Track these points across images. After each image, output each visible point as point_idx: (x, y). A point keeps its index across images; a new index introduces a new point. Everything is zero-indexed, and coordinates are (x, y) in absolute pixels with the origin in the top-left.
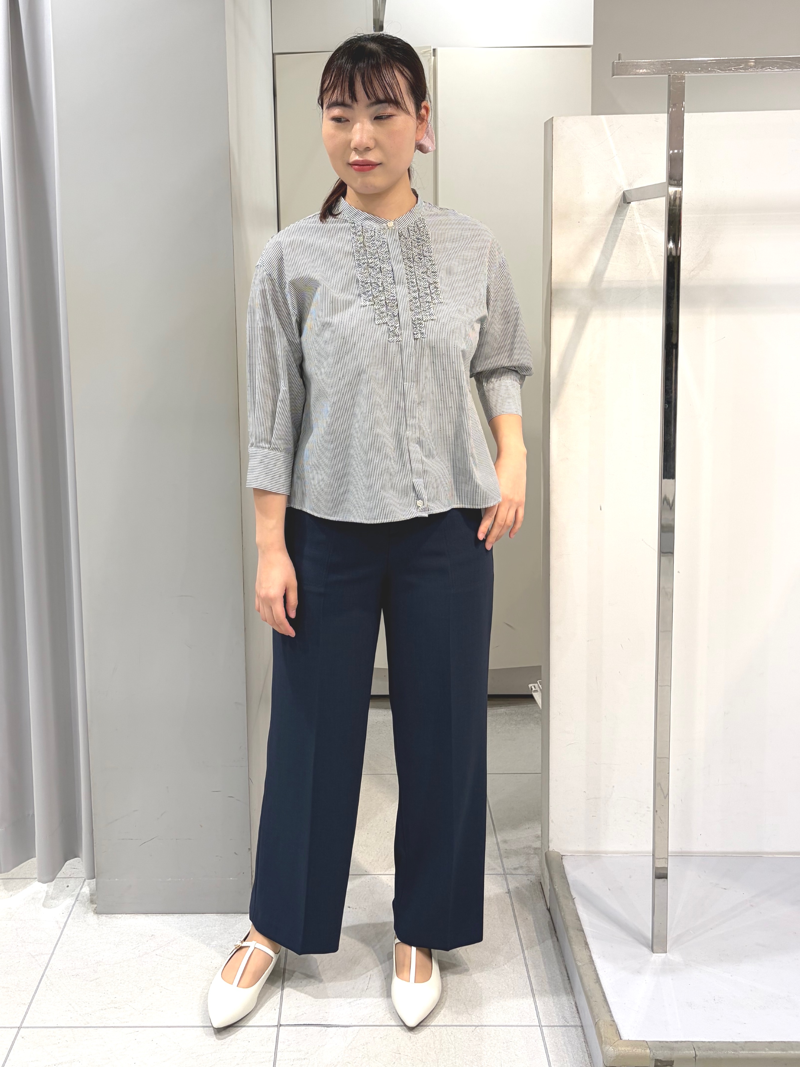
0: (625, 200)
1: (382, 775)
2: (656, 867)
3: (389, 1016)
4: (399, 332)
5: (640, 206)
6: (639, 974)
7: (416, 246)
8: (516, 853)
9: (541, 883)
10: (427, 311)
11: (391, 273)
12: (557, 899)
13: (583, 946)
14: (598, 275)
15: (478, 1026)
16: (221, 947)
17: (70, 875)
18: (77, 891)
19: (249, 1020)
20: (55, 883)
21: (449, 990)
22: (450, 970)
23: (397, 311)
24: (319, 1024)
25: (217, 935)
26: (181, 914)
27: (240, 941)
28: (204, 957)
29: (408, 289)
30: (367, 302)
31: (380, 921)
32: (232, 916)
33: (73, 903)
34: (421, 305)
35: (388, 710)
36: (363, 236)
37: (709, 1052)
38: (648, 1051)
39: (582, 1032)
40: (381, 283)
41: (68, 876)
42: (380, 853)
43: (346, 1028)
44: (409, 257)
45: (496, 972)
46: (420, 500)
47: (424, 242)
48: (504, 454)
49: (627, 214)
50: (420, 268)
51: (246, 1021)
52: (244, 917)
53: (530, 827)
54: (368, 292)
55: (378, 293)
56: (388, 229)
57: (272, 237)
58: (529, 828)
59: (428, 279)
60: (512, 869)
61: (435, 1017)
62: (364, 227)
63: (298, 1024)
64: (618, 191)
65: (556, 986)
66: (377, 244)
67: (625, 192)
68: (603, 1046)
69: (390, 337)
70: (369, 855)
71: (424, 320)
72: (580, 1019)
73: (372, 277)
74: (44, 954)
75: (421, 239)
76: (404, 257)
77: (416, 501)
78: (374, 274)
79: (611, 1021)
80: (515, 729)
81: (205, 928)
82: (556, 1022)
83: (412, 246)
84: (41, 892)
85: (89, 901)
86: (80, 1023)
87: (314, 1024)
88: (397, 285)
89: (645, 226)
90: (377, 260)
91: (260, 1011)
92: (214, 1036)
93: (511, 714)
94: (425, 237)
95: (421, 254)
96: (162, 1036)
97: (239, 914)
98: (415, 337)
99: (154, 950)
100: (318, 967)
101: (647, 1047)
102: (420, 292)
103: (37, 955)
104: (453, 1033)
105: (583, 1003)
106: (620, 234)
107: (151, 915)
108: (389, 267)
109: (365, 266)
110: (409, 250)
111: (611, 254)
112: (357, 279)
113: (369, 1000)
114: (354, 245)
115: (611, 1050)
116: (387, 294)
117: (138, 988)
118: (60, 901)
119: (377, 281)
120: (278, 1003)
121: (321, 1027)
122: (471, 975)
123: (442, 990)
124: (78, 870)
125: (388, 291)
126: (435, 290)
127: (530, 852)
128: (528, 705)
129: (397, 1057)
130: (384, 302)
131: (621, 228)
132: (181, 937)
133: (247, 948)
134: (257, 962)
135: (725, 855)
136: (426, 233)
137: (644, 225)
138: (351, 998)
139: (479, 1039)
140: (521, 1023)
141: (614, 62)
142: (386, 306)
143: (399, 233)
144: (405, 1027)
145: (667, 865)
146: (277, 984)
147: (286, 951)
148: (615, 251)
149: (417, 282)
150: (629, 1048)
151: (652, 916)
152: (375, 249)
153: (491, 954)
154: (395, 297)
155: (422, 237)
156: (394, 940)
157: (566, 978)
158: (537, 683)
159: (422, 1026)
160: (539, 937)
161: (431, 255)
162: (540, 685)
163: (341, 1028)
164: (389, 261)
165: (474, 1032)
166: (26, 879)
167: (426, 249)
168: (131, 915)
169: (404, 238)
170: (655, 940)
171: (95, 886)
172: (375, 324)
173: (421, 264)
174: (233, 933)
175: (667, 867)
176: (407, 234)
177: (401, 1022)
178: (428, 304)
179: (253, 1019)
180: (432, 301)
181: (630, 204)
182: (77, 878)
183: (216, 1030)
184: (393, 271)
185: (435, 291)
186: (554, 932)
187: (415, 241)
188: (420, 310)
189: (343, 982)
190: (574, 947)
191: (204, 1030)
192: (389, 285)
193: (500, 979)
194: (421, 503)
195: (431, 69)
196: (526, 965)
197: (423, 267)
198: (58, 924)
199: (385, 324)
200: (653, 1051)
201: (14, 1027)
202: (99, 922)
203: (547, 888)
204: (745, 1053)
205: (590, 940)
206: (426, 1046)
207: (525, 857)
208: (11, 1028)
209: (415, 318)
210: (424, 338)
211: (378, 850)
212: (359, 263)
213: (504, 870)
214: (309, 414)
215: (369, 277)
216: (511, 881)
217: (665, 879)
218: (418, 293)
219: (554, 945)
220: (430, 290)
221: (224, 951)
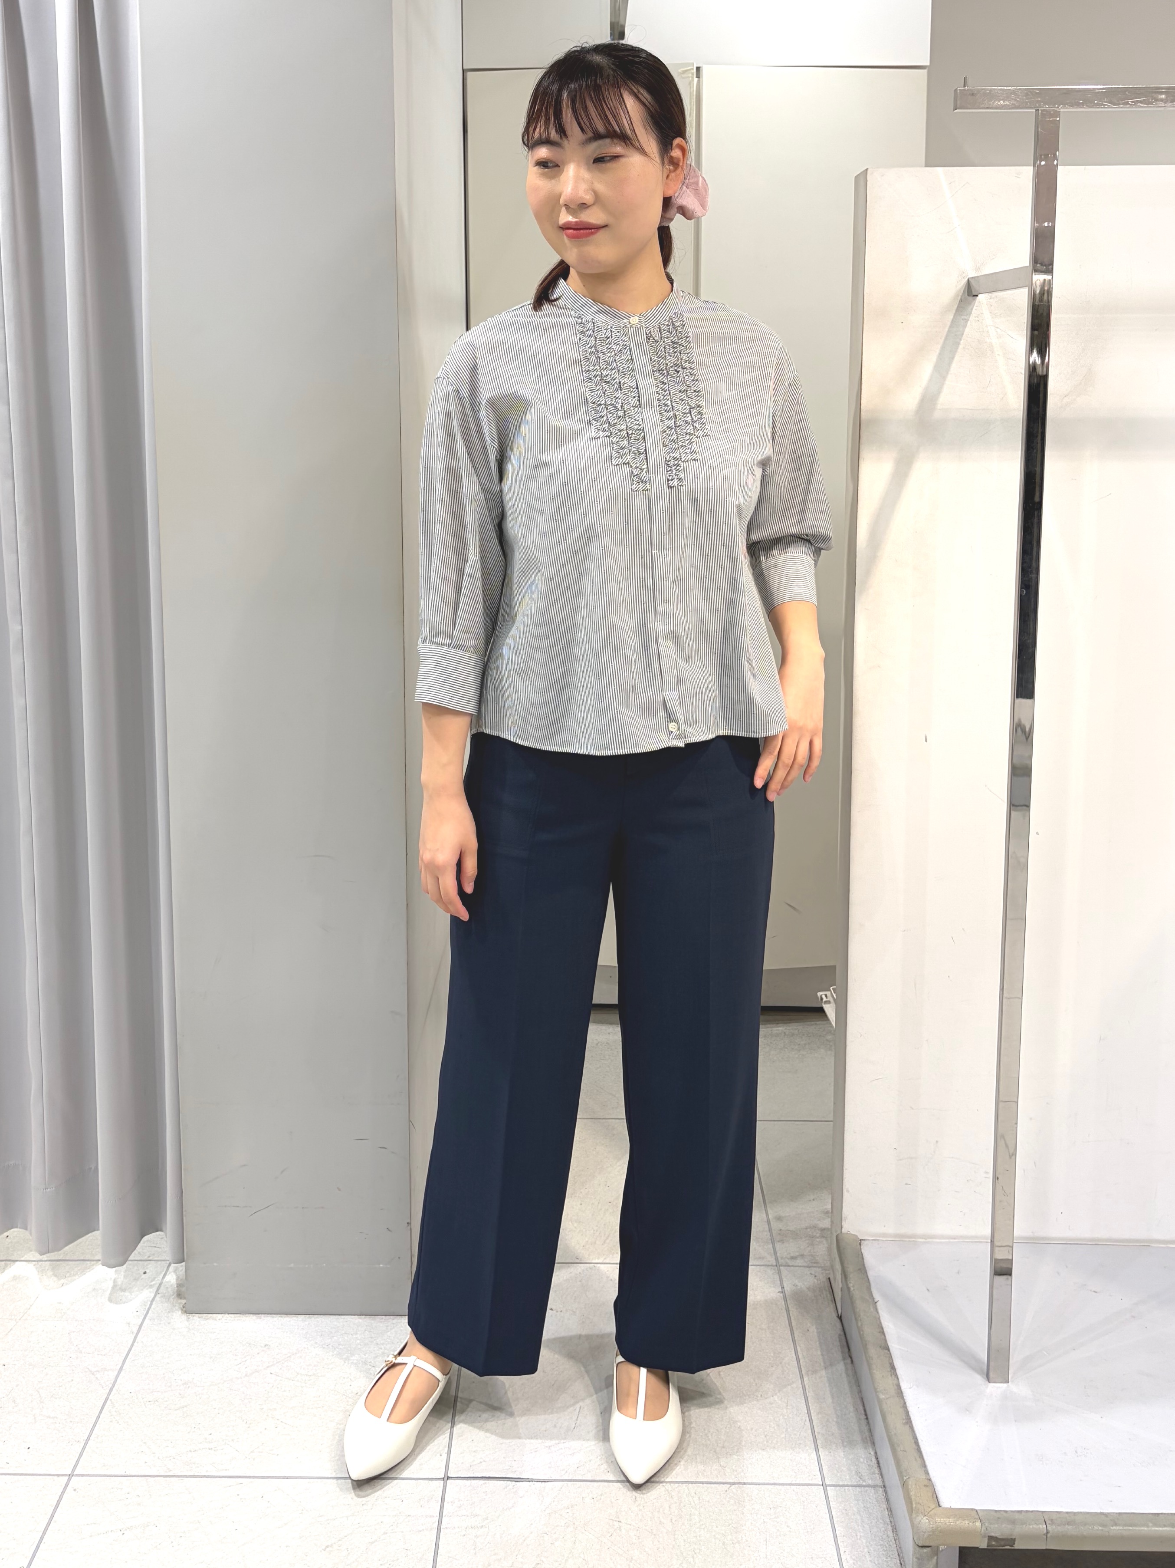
0: (970, 291)
1: (604, 1120)
2: (995, 1259)
3: (606, 1467)
4: (646, 477)
5: (991, 300)
6: (968, 1412)
7: (671, 353)
8: (795, 1235)
9: (829, 1278)
10: (688, 447)
11: (635, 391)
12: (852, 1303)
13: (888, 1371)
14: (928, 401)
15: (734, 1484)
16: (365, 1363)
17: (149, 1257)
18: (158, 1280)
19: (403, 1470)
20: (126, 1267)
21: (693, 1431)
22: (695, 1402)
23: (644, 446)
24: (504, 1476)
25: (359, 1346)
26: (308, 1316)
27: (393, 1355)
28: (340, 1378)
29: (659, 415)
30: (600, 432)
31: (596, 1331)
32: (382, 1319)
33: (153, 1297)
34: (679, 438)
35: (614, 1026)
36: (594, 336)
37: (1067, 1526)
38: (978, 1524)
39: (883, 1495)
40: (621, 405)
41: (146, 1258)
42: (598, 1233)
43: (543, 1483)
44: (662, 369)
45: (761, 1407)
46: (672, 722)
47: (683, 348)
48: (792, 657)
49: (972, 312)
50: (676, 385)
51: (398, 1471)
52: (399, 1321)
53: (816, 1199)
54: (602, 418)
55: (616, 420)
56: (630, 327)
57: (461, 337)
58: (814, 1200)
59: (688, 400)
60: (788, 1258)
61: (673, 1469)
62: (595, 325)
63: (475, 1476)
64: (960, 279)
65: (847, 1428)
66: (615, 348)
67: (969, 279)
68: (914, 1516)
69: (633, 484)
70: (582, 1235)
71: (683, 460)
72: (882, 1477)
73: (607, 395)
74: (109, 1370)
75: (678, 342)
76: (654, 368)
77: (668, 724)
78: (611, 392)
79: (926, 1480)
80: (797, 1056)
81: (342, 1336)
82: (847, 1479)
83: (665, 352)
84: (106, 1280)
85: (175, 1295)
86: (158, 1470)
87: (497, 1476)
88: (644, 408)
89: (998, 330)
90: (615, 372)
91: (420, 1457)
92: (352, 1491)
93: (793, 1035)
94: (684, 341)
95: (679, 364)
96: (276, 1490)
97: (392, 1317)
98: (669, 485)
99: (268, 1367)
100: (506, 1393)
101: (977, 1518)
102: (677, 420)
103: (98, 1371)
104: (697, 1492)
105: (886, 1454)
106: (962, 342)
107: (265, 1317)
108: (632, 382)
109: (598, 379)
110: (661, 359)
111: (947, 371)
112: (585, 398)
113: (575, 1444)
114: (581, 350)
115: (924, 1522)
116: (629, 421)
117: (243, 1421)
118: (133, 1294)
119: (615, 402)
120: (445, 1446)
121: (507, 1481)
122: (727, 1408)
123: (683, 1430)
124: (160, 1250)
125: (631, 416)
126: (699, 416)
127: (815, 1234)
128: (818, 1023)
129: (615, 1527)
130: (626, 432)
131: (964, 331)
132: (308, 1348)
133: (403, 1366)
134: (416, 1387)
135: (1095, 1243)
136: (686, 335)
137: (997, 328)
138: (551, 1439)
139: (735, 1502)
140: (796, 1481)
141: (956, 90)
142: (627, 438)
143: (646, 334)
144: (628, 1484)
145: (1011, 1256)
146: (445, 1418)
147: (459, 1371)
148: (954, 365)
149: (672, 405)
150: (950, 1519)
151: (988, 1328)
152: (613, 356)
153: (754, 1380)
154: (641, 425)
155: (680, 341)
156: (616, 1358)
157: (863, 1417)
158: (830, 990)
159: (653, 1483)
160: (826, 1357)
161: (692, 367)
162: (834, 993)
163: (536, 1482)
164: (632, 374)
165: (728, 1492)
166: (85, 1261)
167: (685, 358)
168: (235, 1315)
169: (653, 341)
170: (992, 1364)
171: (184, 1273)
172: (612, 464)
173: (678, 378)
174: (383, 1344)
175: (1010, 1258)
176: (657, 336)
177: (622, 1476)
178: (688, 437)
179: (409, 1469)
180: (694, 432)
181: (978, 298)
182: (158, 1260)
183: (355, 1483)
184: (637, 388)
185: (699, 418)
186: (847, 1350)
187: (669, 345)
188: (677, 446)
189: (539, 1417)
190: (875, 1371)
191: (337, 1483)
192: (632, 408)
193: (768, 1416)
194: (674, 727)
195: (693, 95)
196: (805, 1398)
197: (681, 383)
198: (129, 1326)
199: (626, 464)
200: (985, 1525)
201: (63, 1475)
202: (189, 1324)
203: (838, 1286)
204: (1118, 1530)
205: (898, 1363)
206: (659, 1511)
207: (807, 1241)
208: (58, 1475)
209: (670, 458)
210: (683, 486)
211: (595, 1228)
212: (589, 376)
213: (777, 1259)
214: (510, 595)
215: (603, 396)
216: (786, 1276)
217: (1009, 1277)
218: (673, 420)
219: (847, 1369)
220: (692, 417)
221: (370, 1369)
